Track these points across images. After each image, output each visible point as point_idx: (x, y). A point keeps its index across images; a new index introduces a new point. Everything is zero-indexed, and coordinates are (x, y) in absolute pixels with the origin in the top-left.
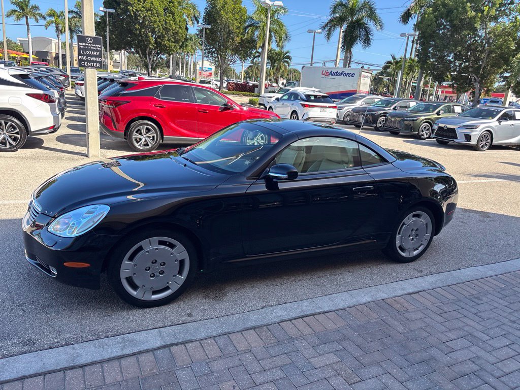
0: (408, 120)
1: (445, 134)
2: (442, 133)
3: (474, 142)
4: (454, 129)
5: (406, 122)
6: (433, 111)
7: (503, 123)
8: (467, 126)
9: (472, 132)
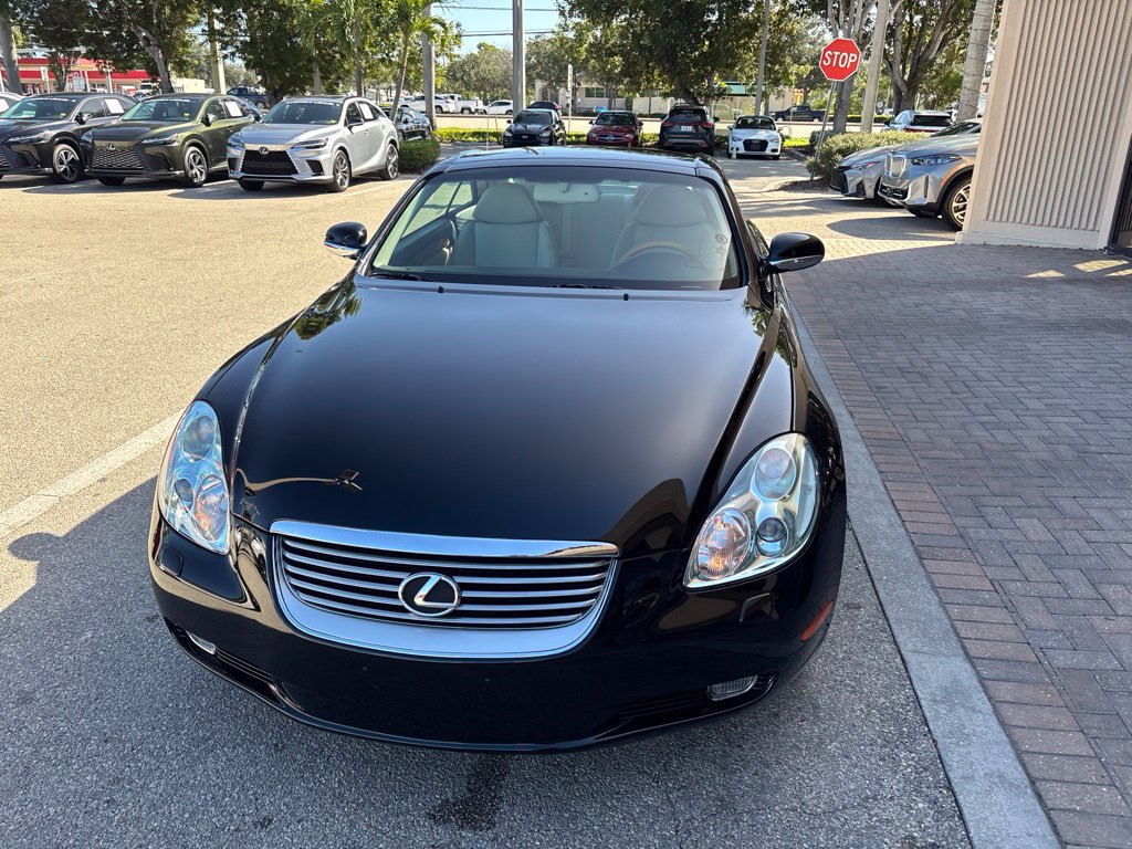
0: (151, 145)
1: (267, 165)
2: (259, 165)
3: (327, 176)
4: (285, 152)
5: (149, 151)
6: (192, 118)
7: (356, 129)
8: (307, 143)
9: (319, 153)
